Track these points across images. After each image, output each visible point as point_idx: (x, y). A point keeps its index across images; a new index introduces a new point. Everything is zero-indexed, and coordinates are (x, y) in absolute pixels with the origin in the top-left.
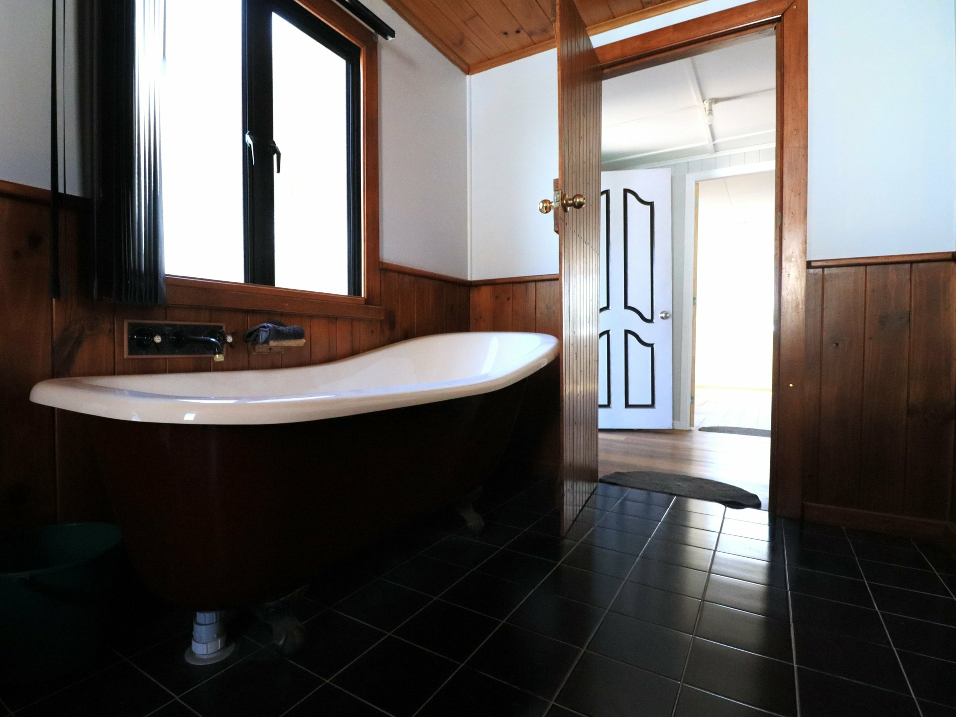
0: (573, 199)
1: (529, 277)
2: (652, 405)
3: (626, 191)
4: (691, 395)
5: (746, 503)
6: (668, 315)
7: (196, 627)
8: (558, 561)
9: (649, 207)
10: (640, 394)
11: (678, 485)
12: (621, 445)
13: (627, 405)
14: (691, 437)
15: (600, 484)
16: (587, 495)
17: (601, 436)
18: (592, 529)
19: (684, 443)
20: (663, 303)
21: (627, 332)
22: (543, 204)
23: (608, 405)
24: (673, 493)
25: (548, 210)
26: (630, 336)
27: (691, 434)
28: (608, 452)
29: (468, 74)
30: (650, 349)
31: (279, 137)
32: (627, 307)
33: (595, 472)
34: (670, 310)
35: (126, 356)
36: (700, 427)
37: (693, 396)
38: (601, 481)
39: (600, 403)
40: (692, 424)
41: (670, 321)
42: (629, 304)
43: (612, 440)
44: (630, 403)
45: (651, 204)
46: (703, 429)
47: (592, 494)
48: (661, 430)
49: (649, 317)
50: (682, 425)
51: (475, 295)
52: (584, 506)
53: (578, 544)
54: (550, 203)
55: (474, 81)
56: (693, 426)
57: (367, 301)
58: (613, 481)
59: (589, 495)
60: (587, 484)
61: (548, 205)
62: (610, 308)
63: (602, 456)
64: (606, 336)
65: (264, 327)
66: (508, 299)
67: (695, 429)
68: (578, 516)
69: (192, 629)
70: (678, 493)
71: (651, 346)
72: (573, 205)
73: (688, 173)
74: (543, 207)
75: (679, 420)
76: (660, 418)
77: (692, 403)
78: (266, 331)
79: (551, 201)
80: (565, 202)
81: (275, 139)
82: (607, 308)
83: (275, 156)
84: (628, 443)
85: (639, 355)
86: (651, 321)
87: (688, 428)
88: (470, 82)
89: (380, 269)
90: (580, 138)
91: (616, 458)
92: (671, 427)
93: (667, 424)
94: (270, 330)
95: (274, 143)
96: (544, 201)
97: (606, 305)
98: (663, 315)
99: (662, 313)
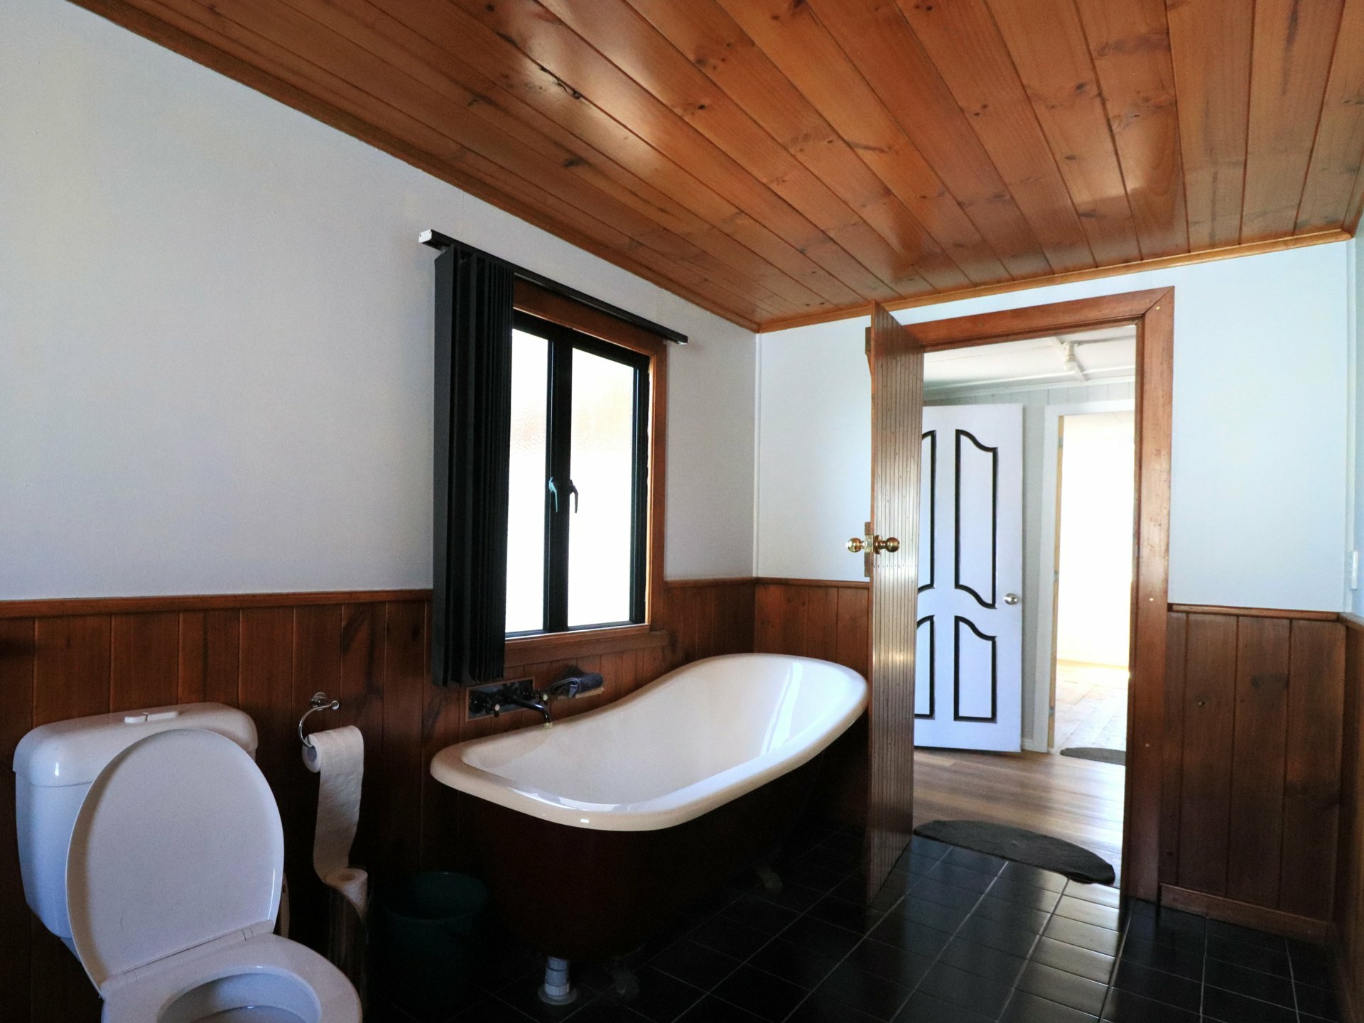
0: (886, 542)
1: (830, 581)
2: (993, 719)
3: (959, 433)
4: (1050, 704)
5: (1094, 877)
6: (1016, 600)
7: (549, 972)
8: (864, 934)
9: (990, 455)
10: (975, 703)
11: (1014, 844)
12: (946, 775)
13: (957, 717)
14: (1049, 765)
15: (915, 839)
16: (897, 852)
17: (918, 757)
18: (903, 898)
19: (1036, 776)
20: (1009, 582)
21: (958, 619)
22: (853, 543)
23: (931, 715)
24: (1006, 856)
25: (858, 549)
26: (962, 625)
27: (1047, 760)
28: (928, 785)
29: (758, 333)
30: (990, 643)
31: (577, 474)
32: (958, 585)
33: (909, 817)
34: (1019, 592)
35: (467, 720)
36: (1064, 748)
37: (1052, 705)
38: (917, 833)
39: (917, 711)
40: (1050, 743)
41: (1019, 607)
42: (962, 582)
43: (933, 766)
44: (962, 714)
45: (994, 451)
46: (1068, 753)
47: (904, 850)
48: (1004, 752)
49: (989, 601)
50: (1037, 744)
51: (761, 594)
52: (894, 867)
53: (886, 915)
54: (860, 542)
55: (766, 342)
56: (1053, 747)
57: (652, 627)
58: (930, 833)
59: (901, 852)
60: (898, 835)
61: (858, 544)
62: (935, 585)
63: (919, 793)
64: (928, 624)
65: (573, 683)
66: (803, 604)
67: (1056, 750)
68: (886, 880)
69: (544, 973)
70: (1011, 857)
71: (992, 639)
72: (887, 548)
73: (1048, 404)
74: (852, 546)
75: (1032, 737)
76: (1004, 736)
77: (1052, 715)
78: (575, 687)
79: (862, 540)
80: (877, 544)
81: (572, 478)
82: (931, 586)
83: (572, 496)
84: (955, 772)
85: (975, 652)
86: (992, 606)
87: (1044, 749)
88: (761, 340)
89: (665, 589)
90: (895, 454)
91: (939, 798)
92: (1018, 750)
93: (1013, 746)
94: (578, 686)
95: (571, 482)
96: (854, 540)
97: (928, 582)
98: (1009, 599)
99: (1008, 595)
